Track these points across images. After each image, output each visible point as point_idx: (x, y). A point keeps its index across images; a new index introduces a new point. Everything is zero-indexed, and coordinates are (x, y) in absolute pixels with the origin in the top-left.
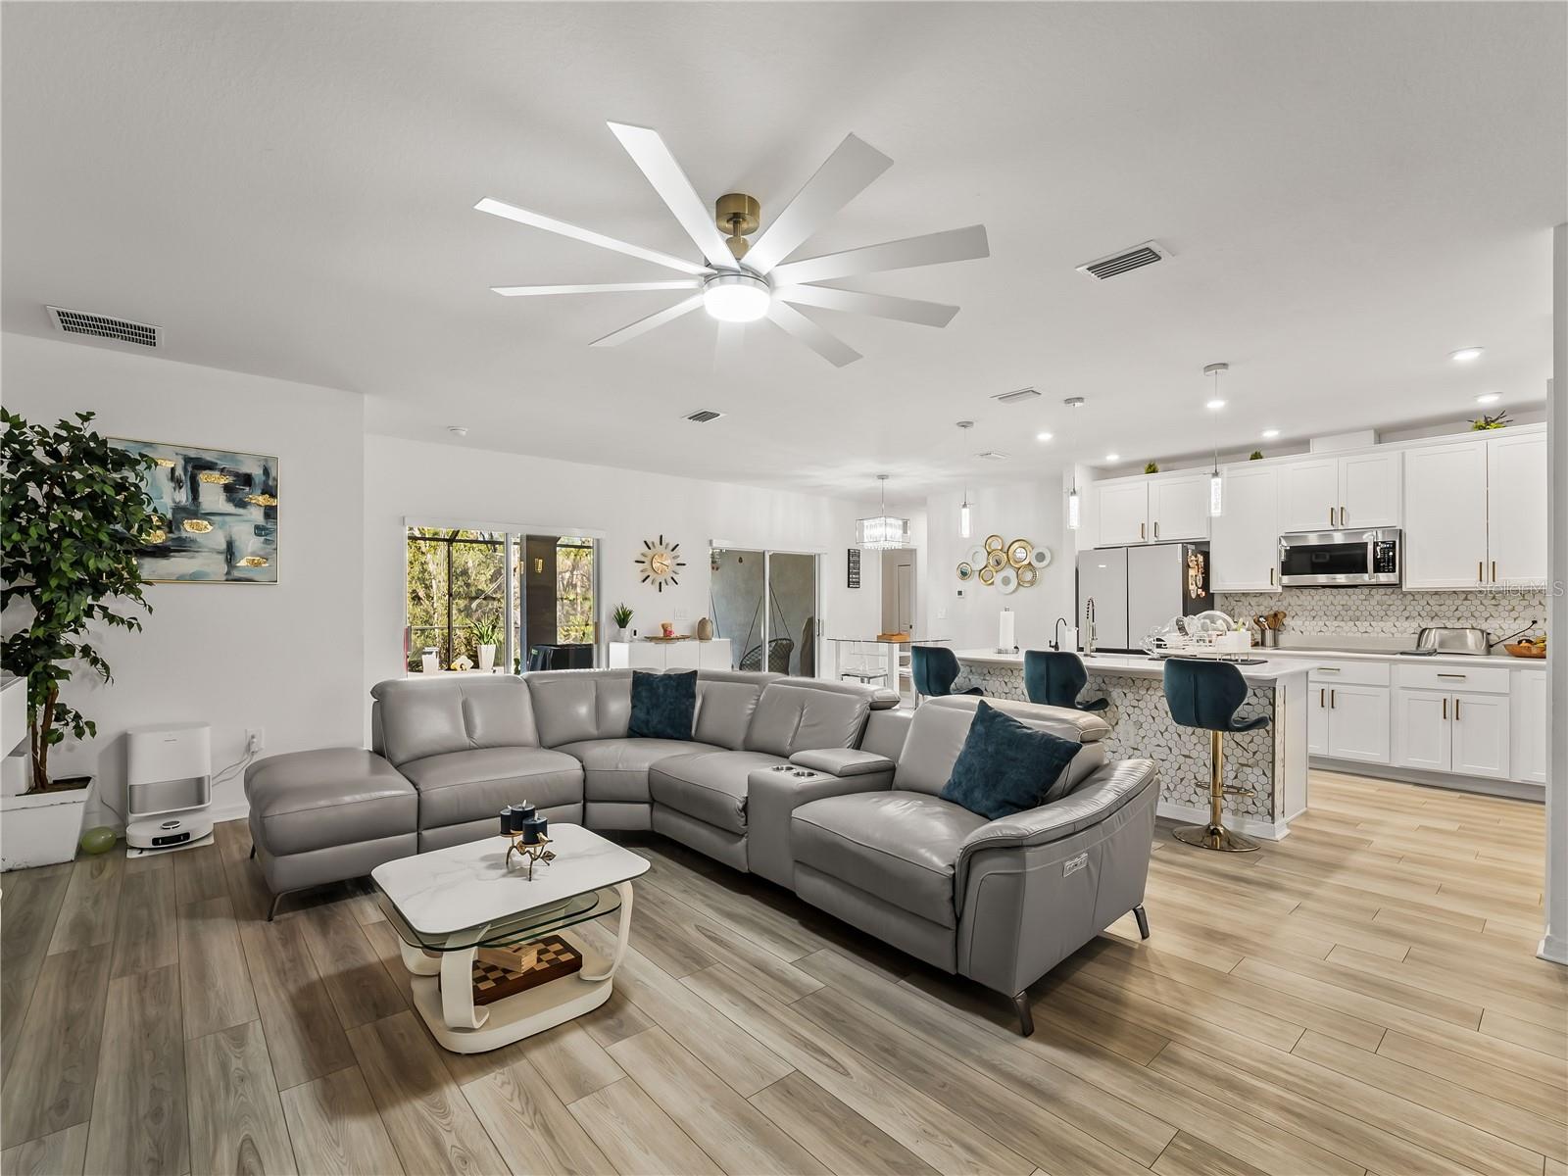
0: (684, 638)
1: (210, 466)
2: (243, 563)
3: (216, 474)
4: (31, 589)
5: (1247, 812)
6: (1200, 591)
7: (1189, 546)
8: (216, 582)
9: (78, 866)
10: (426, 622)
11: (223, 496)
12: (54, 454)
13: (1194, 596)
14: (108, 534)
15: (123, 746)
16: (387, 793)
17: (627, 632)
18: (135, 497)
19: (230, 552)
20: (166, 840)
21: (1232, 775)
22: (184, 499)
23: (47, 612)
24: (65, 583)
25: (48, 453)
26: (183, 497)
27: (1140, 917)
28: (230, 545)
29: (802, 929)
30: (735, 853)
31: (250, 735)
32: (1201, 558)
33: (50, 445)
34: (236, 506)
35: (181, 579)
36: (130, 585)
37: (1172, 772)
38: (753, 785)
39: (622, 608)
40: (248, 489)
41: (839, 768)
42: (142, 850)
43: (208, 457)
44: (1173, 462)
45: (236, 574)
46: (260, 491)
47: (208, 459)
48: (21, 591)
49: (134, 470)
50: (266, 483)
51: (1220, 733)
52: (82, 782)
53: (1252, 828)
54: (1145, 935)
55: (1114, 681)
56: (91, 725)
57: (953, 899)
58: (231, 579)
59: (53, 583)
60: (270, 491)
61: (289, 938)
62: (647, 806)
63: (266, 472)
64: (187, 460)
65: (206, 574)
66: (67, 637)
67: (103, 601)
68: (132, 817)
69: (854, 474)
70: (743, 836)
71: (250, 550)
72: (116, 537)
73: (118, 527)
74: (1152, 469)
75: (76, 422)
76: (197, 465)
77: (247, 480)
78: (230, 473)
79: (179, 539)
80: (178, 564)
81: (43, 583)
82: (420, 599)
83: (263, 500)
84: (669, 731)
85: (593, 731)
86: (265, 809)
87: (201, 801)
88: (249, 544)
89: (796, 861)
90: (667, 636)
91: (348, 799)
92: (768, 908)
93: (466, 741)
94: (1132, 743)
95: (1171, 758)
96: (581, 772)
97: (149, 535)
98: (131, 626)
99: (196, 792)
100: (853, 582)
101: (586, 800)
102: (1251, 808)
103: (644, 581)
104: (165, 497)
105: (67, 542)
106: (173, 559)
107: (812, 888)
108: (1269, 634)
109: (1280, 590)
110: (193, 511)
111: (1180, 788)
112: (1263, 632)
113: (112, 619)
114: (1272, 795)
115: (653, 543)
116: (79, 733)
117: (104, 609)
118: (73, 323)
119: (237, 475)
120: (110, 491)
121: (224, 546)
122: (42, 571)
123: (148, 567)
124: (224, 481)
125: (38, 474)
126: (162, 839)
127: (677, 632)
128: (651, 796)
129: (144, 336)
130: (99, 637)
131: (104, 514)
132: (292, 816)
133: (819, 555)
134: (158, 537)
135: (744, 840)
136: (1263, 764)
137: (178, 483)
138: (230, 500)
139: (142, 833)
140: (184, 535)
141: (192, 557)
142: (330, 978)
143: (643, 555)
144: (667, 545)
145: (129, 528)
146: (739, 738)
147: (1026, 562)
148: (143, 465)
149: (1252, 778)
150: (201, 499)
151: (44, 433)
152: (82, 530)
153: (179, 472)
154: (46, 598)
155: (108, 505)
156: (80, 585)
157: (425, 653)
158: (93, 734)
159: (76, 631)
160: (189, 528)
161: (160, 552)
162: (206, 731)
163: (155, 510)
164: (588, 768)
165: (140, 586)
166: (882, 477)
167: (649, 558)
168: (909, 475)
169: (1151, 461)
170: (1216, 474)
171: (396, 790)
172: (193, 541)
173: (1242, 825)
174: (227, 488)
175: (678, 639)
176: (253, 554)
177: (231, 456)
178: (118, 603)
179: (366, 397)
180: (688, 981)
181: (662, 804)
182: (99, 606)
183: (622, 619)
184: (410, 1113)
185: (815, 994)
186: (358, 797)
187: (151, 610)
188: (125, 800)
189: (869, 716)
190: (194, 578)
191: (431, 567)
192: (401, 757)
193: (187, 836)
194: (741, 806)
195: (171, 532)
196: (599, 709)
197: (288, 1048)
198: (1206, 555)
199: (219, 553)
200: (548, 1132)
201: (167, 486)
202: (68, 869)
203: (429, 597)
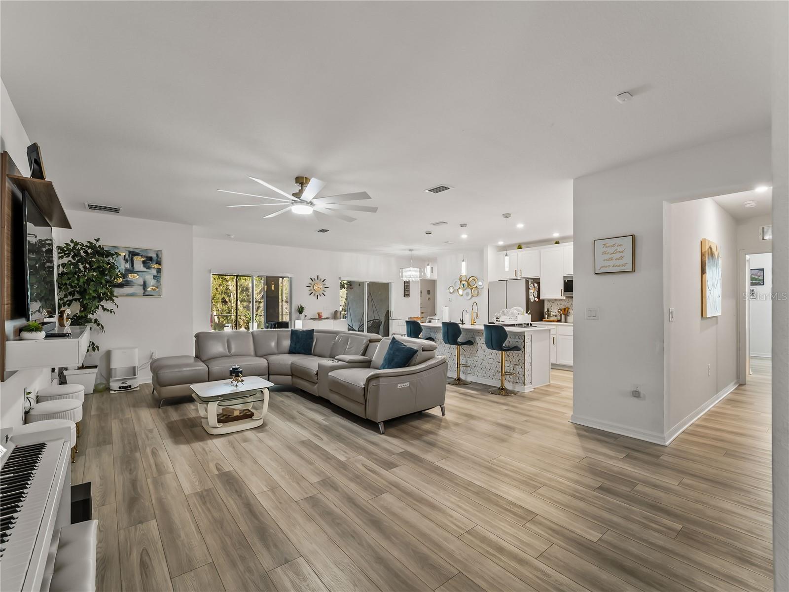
0: (327, 318)
1: (138, 254)
2: (149, 289)
3: (140, 257)
4: (79, 299)
5: (517, 382)
6: (536, 299)
7: (529, 280)
8: (139, 296)
9: (94, 395)
10: (229, 313)
11: (142, 265)
12: (86, 252)
13: (532, 301)
14: (105, 280)
15: (108, 354)
16: (198, 368)
17: (302, 316)
18: (113, 267)
19: (145, 286)
20: (123, 387)
21: (512, 369)
22: (129, 267)
23: (85, 308)
24: (91, 297)
25: (84, 252)
26: (128, 266)
27: (442, 409)
28: (145, 283)
29: (332, 412)
30: (314, 390)
31: (151, 352)
32: (536, 285)
33: (85, 249)
34: (147, 268)
35: (128, 295)
36: (111, 299)
37: (494, 368)
38: (320, 366)
39: (301, 306)
40: (151, 262)
41: (348, 360)
42: (115, 391)
43: (137, 251)
44: (529, 244)
45: (147, 293)
46: (155, 263)
47: (137, 252)
48: (75, 300)
49: (112, 257)
50: (157, 260)
51: (504, 352)
52: (96, 367)
53: (518, 388)
54: (444, 414)
55: (477, 334)
56: (97, 347)
57: (364, 395)
58: (145, 295)
59: (87, 297)
60: (159, 263)
61: (165, 412)
62: (290, 377)
63: (157, 256)
64: (130, 252)
65: (136, 294)
66: (90, 316)
67: (102, 303)
68: (111, 380)
69: (399, 249)
70: (316, 383)
71: (152, 284)
72: (107, 282)
73: (108, 277)
74: (520, 247)
75: (94, 242)
76: (133, 254)
77: (151, 259)
78: (145, 257)
79: (127, 281)
80: (126, 290)
81: (83, 297)
82: (226, 302)
83: (156, 266)
84: (303, 351)
85: (276, 351)
86: (158, 371)
87: (135, 375)
88: (151, 282)
89: (330, 390)
90: (320, 318)
91: (185, 369)
92: (324, 408)
93: (228, 353)
94: (482, 358)
95: (494, 363)
96: (267, 364)
97: (117, 280)
98: (111, 312)
99: (133, 371)
100: (406, 294)
101: (269, 375)
102: (518, 381)
103: (310, 294)
104: (122, 266)
105: (92, 283)
106: (125, 288)
107: (335, 399)
108: (563, 316)
109: (565, 298)
110: (132, 270)
111: (497, 374)
112: (561, 316)
113: (104, 309)
114: (524, 376)
115: (314, 279)
116: (94, 350)
117: (102, 306)
118: (92, 207)
119: (147, 257)
120: (105, 265)
121: (142, 283)
122: (83, 293)
123: (117, 291)
124: (142, 259)
125: (82, 260)
126: (122, 387)
127: (324, 316)
128: (292, 373)
129: (116, 210)
130: (100, 316)
131: (102, 273)
132: (167, 374)
133: (391, 283)
134: (120, 281)
135: (317, 385)
136: (521, 364)
137: (127, 261)
138: (144, 266)
139: (115, 385)
140: (129, 279)
141: (132, 288)
142: (177, 420)
143: (310, 284)
144: (321, 279)
145: (111, 278)
146: (328, 354)
147: (475, 286)
148: (116, 255)
149: (518, 370)
150: (134, 266)
151: (83, 245)
152: (96, 278)
153: (127, 257)
154: (85, 302)
155: (104, 270)
156: (94, 298)
157: (226, 326)
158: (98, 350)
159: (93, 314)
160: (130, 277)
161: (121, 286)
162: (137, 350)
163: (119, 271)
164: (270, 363)
165: (114, 298)
166: (411, 250)
167: (313, 285)
168: (422, 250)
169: (520, 244)
170: (507, 255)
171: (202, 367)
172: (132, 281)
173: (514, 387)
174: (144, 262)
175: (325, 319)
176: (152, 286)
177: (145, 250)
178: (107, 304)
179: (194, 226)
180: (288, 423)
181: (296, 376)
182: (101, 305)
183: (301, 310)
184: (198, 445)
185: (326, 426)
186: (188, 369)
187: (118, 306)
188: (109, 373)
189: (368, 345)
190: (132, 295)
191: (230, 287)
192: (204, 358)
193: (130, 386)
194: (315, 373)
195: (124, 278)
196: (278, 344)
197: (165, 433)
198: (539, 284)
199: (141, 286)
200: (234, 447)
201: (123, 262)
202: (91, 395)
203: (230, 302)
